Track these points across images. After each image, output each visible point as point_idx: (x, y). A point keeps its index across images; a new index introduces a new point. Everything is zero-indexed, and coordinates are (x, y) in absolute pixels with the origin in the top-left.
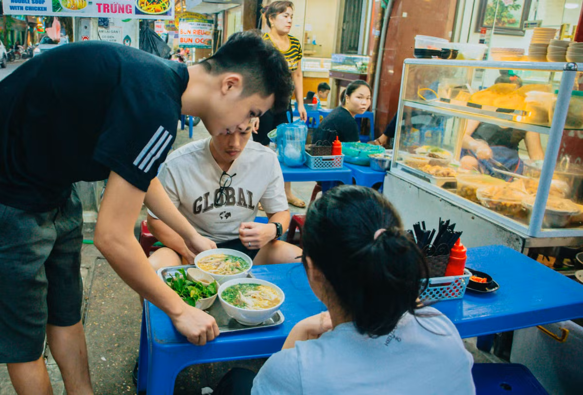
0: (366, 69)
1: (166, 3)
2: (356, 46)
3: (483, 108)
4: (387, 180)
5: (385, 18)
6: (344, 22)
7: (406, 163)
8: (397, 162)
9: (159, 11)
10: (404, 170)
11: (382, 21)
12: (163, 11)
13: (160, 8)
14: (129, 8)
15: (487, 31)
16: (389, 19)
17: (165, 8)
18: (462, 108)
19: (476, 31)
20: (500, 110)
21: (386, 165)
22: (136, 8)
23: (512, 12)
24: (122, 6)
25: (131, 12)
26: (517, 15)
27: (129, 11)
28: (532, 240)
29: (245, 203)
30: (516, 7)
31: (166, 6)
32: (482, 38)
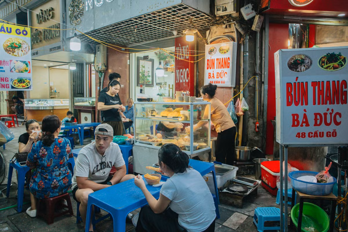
0: (94, 104)
1: (28, 83)
2: (82, 92)
3: (168, 117)
4: (134, 148)
5: (102, 81)
6: (73, 81)
7: (141, 140)
8: (137, 140)
9: (24, 87)
10: (140, 143)
11: (100, 83)
12: (27, 87)
13: (25, 85)
14: (7, 86)
15: (143, 86)
16: (103, 82)
17: (27, 85)
18: (160, 118)
19: (137, 85)
20: (174, 117)
21: (132, 142)
22: (12, 86)
23: (148, 78)
24: (3, 85)
25: (9, 88)
26: (150, 79)
27: (7, 87)
28: (192, 155)
29: (109, 166)
30: (149, 76)
31: (28, 84)
32: (141, 89)
